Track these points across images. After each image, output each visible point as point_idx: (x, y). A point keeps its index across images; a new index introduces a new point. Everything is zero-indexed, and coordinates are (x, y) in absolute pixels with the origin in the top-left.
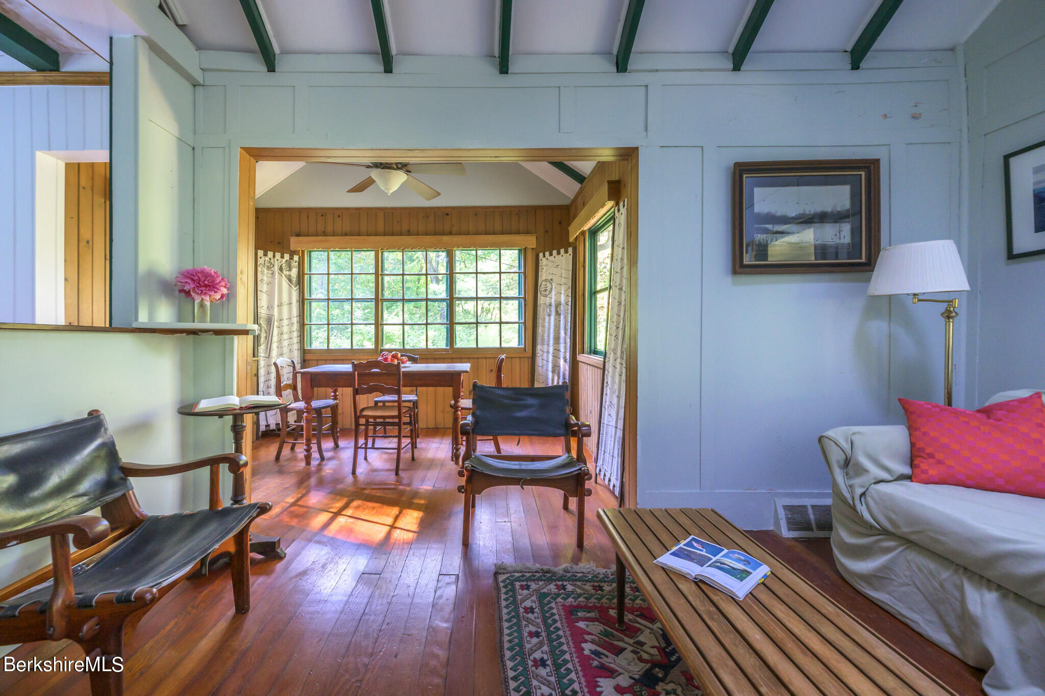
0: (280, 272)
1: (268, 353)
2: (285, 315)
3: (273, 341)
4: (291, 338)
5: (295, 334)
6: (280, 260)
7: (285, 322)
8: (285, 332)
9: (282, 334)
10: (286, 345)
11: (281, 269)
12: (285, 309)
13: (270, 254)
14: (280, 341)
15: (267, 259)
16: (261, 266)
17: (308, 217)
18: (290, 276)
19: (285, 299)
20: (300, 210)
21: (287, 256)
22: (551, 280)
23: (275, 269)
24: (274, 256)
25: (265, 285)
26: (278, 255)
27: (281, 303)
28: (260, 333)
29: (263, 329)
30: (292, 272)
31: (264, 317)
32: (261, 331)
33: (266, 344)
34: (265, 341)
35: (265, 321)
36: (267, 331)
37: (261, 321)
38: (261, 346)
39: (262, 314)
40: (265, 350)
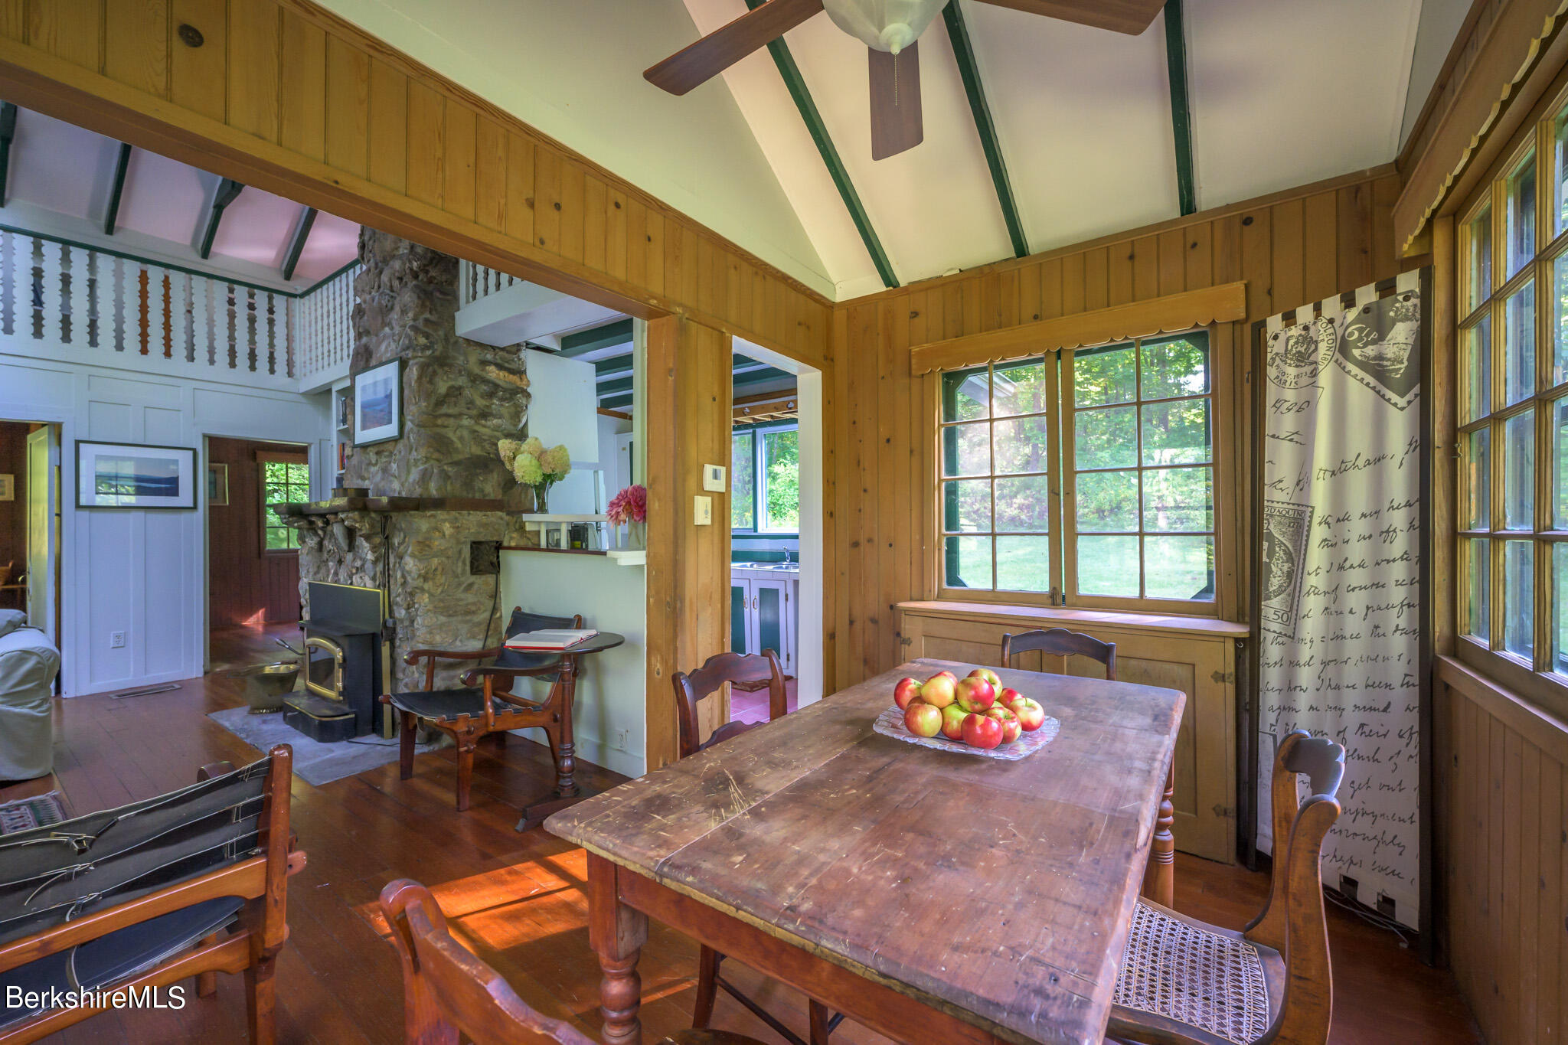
0: (1339, 360)
1: (1292, 626)
2: (1358, 498)
4: (1377, 585)
5: (1399, 571)
6: (1341, 317)
7: (1358, 527)
8: (1354, 561)
9: (1341, 568)
10: (1361, 611)
11: (1343, 348)
12: (1358, 483)
13: (1304, 314)
14: (1334, 592)
15: (1295, 331)
16: (1276, 362)
18: (1380, 357)
19: (1359, 443)
21: (1367, 294)
23: (1321, 354)
24: (1319, 314)
25: (1289, 416)
26: (1332, 305)
27: (1343, 462)
28: (1268, 561)
29: (1277, 549)
30: (1385, 342)
31: (1284, 512)
32: (1270, 555)
33: (1289, 595)
34: (1288, 586)
35: (1289, 526)
36: (1294, 555)
37: (1272, 527)
38: (1270, 599)
39: (1275, 504)
40: (1286, 612)
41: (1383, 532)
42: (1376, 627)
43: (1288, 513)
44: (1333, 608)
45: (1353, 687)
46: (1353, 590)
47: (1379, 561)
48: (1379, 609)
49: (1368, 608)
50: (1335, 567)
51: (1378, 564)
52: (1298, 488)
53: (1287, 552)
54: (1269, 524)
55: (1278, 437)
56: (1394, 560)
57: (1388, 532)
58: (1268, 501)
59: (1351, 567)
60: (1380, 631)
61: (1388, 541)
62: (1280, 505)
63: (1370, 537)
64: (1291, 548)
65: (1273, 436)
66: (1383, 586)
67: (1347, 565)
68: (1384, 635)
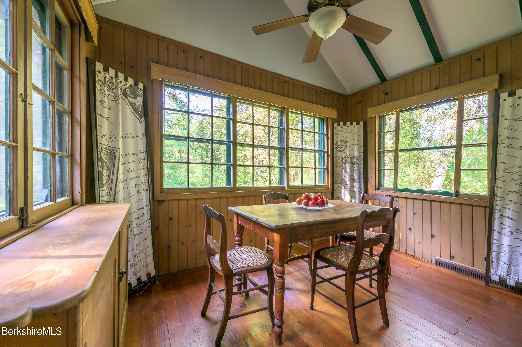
0: (124, 97)
1: (112, 197)
2: (131, 150)
3: (119, 181)
4: (138, 177)
5: (144, 172)
6: (123, 83)
7: (132, 158)
8: (132, 169)
9: (128, 172)
10: (134, 186)
11: (125, 93)
12: (131, 143)
13: (112, 72)
14: (126, 181)
15: (108, 76)
16: (100, 83)
17: (168, 48)
18: (135, 104)
19: (130, 130)
20: (159, 39)
21: (131, 81)
22: (346, 141)
23: (117, 91)
24: (116, 76)
25: (106, 110)
26: (121, 76)
27: (127, 135)
28: (101, 170)
29: (105, 165)
30: (136, 100)
31: (106, 149)
32: (102, 167)
33: (109, 184)
34: (109, 181)
35: (108, 155)
36: (110, 168)
37: (102, 155)
38: (103, 187)
39: (103, 145)
40: (109, 192)
41: (139, 160)
42: (139, 190)
43: (107, 150)
44: (126, 187)
45: (134, 212)
46: (132, 179)
47: (138, 169)
48: (139, 184)
49: (136, 185)
50: (126, 171)
51: (138, 170)
52: (110, 140)
53: (108, 167)
54: (101, 154)
55: (103, 117)
56: (142, 169)
57: (140, 160)
58: (100, 143)
59: (131, 171)
60: (140, 191)
61: (140, 163)
62: (104, 146)
63: (135, 161)
64: (109, 165)
65: (101, 115)
66: (140, 177)
67: (130, 171)
68: (141, 192)
